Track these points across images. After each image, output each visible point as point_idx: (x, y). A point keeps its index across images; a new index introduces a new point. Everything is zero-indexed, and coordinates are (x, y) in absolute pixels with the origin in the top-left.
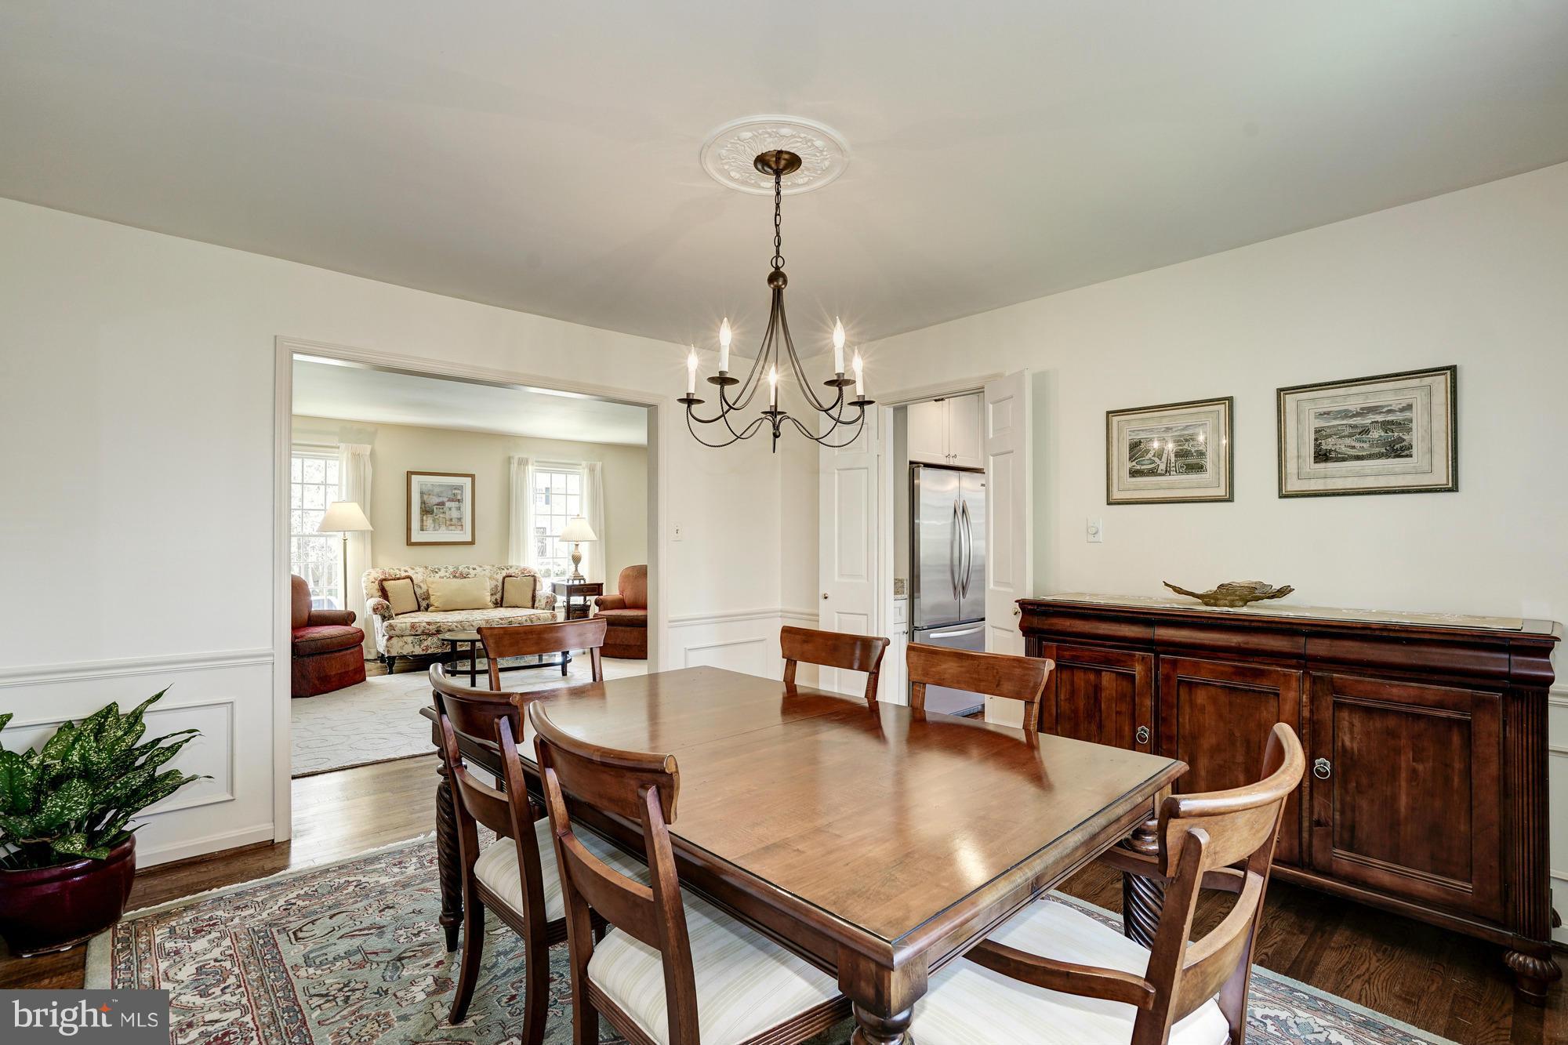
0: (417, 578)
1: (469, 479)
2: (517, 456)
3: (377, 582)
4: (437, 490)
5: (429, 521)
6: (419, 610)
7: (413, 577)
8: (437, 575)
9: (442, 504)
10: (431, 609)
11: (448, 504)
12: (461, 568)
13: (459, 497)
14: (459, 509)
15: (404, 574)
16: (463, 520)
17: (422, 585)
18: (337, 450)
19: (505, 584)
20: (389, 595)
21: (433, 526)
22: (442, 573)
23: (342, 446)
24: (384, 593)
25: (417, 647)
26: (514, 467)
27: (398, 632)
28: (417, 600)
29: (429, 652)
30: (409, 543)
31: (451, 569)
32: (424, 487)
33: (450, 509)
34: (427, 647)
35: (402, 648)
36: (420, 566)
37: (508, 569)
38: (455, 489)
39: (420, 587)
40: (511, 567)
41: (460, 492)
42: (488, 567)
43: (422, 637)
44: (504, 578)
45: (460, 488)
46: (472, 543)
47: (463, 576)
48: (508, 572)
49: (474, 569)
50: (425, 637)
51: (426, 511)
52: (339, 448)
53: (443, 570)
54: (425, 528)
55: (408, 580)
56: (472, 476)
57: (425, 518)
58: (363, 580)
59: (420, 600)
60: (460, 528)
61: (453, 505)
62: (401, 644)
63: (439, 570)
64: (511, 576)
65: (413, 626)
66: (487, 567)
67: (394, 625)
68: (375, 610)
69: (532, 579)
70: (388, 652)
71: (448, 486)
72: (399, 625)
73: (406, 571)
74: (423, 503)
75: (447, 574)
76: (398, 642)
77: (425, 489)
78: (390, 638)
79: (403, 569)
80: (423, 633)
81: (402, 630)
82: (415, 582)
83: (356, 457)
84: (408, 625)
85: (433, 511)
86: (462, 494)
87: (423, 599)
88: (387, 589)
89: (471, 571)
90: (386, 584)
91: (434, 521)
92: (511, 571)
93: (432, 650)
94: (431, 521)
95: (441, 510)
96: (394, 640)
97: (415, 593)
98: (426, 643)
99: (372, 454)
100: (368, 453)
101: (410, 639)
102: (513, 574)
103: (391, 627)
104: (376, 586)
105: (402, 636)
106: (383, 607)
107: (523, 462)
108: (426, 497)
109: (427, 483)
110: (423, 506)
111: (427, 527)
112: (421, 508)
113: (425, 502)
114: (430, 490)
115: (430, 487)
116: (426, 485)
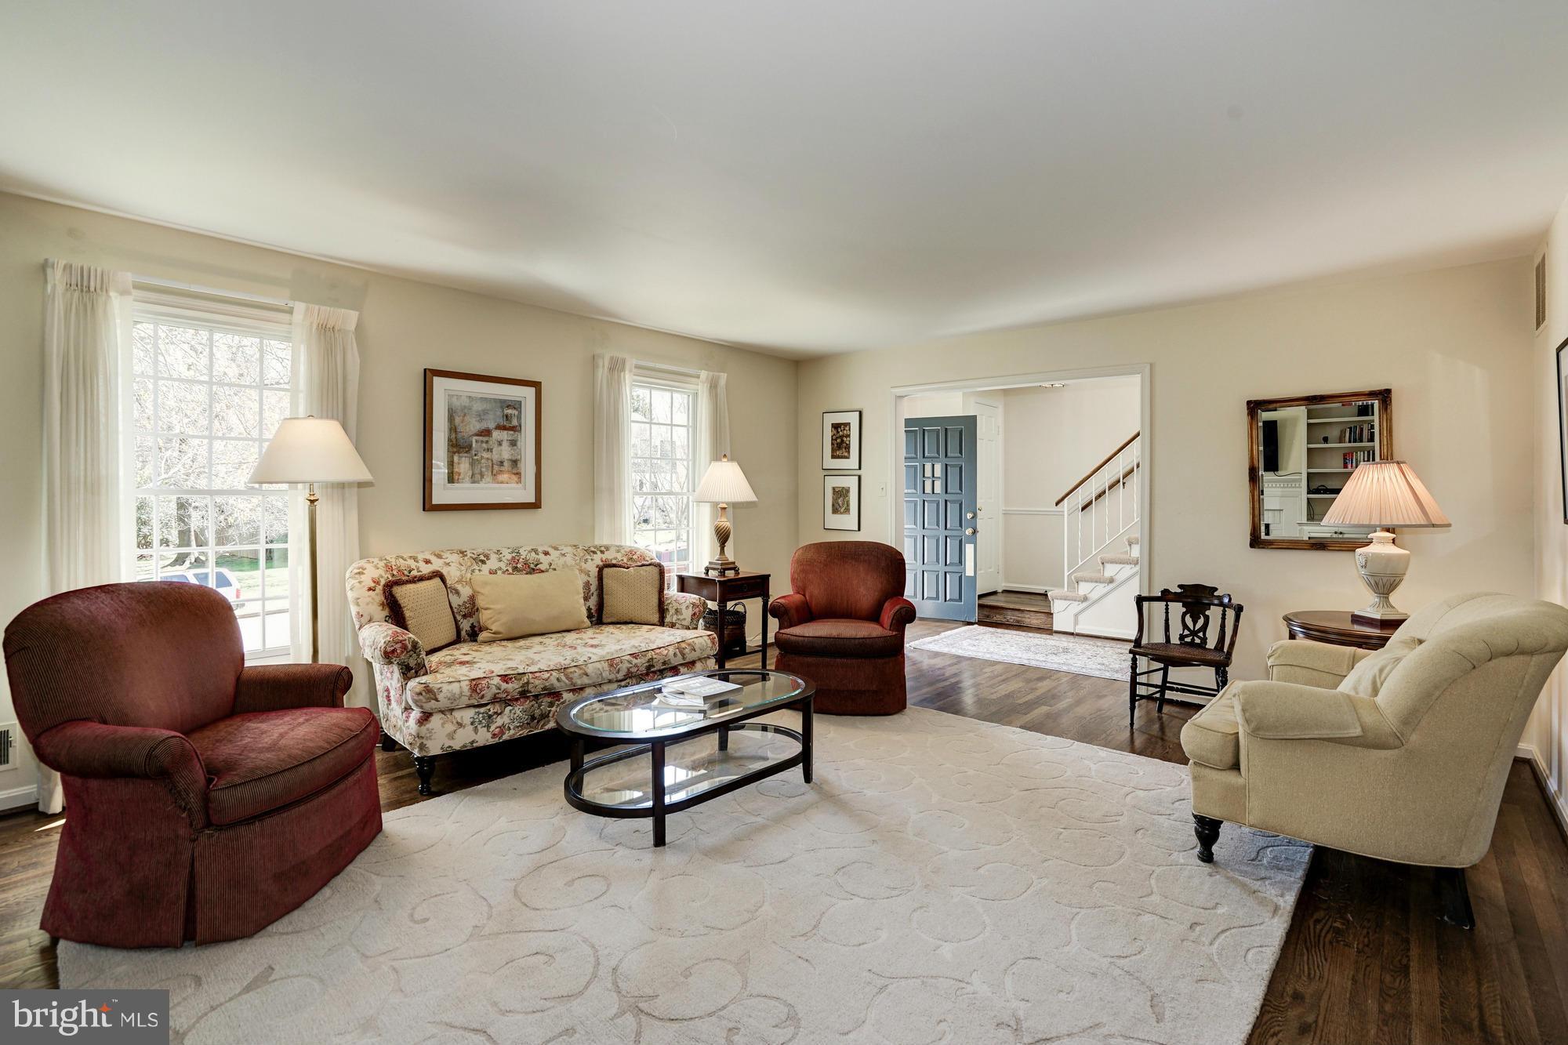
0: (452, 574)
1: (532, 390)
2: (607, 355)
3: (379, 589)
4: (478, 407)
5: (463, 466)
6: (458, 640)
7: (445, 573)
8: (485, 568)
9: (486, 433)
10: (484, 635)
11: (496, 434)
12: (523, 554)
13: (515, 422)
14: (513, 443)
15: (426, 570)
16: (521, 465)
17: (459, 587)
18: (285, 317)
19: (605, 581)
20: (407, 614)
21: (470, 473)
22: (493, 563)
23: (300, 307)
24: (396, 613)
25: (482, 731)
26: (602, 373)
27: (443, 702)
28: (455, 618)
29: (505, 737)
30: (428, 506)
31: (507, 555)
32: (454, 400)
33: (500, 443)
34: (503, 729)
35: (451, 736)
36: (452, 552)
37: (602, 552)
38: (508, 407)
39: (457, 592)
40: (607, 549)
41: (516, 413)
42: (568, 550)
43: (492, 709)
44: (601, 570)
45: (516, 405)
46: (536, 505)
47: (532, 569)
48: (604, 557)
49: (546, 553)
50: (497, 708)
51: (458, 446)
52: (290, 311)
53: (493, 557)
54: (456, 477)
55: (437, 580)
56: (536, 385)
57: (456, 458)
58: (348, 587)
59: (459, 618)
60: (515, 478)
61: (505, 435)
62: (450, 728)
63: (487, 557)
64: (614, 566)
65: (475, 685)
66: (566, 550)
67: (434, 686)
68: (388, 656)
69: (656, 570)
70: (422, 747)
71: (495, 400)
72: (445, 688)
73: (427, 562)
74: (453, 429)
75: (503, 565)
76: (443, 725)
77: (456, 403)
78: (426, 717)
79: (421, 557)
80: (495, 700)
81: (453, 698)
82: (449, 582)
83: (326, 334)
84: (465, 686)
85: (470, 447)
86: (519, 418)
87: (465, 616)
88: (402, 602)
89: (541, 557)
90: (399, 592)
91: (472, 464)
92: (609, 556)
93: (512, 732)
94: (467, 465)
95: (484, 445)
96: (436, 721)
97: (451, 607)
98: (499, 721)
99: (359, 327)
100: (352, 327)
101: (467, 715)
102: (614, 562)
103: (429, 692)
104: (378, 596)
105: (452, 710)
106: (404, 647)
107: (617, 367)
108: (457, 420)
109: (460, 394)
110: (453, 436)
111: (460, 477)
112: (450, 440)
113: (456, 429)
114: (465, 407)
115: (465, 402)
116: (459, 397)
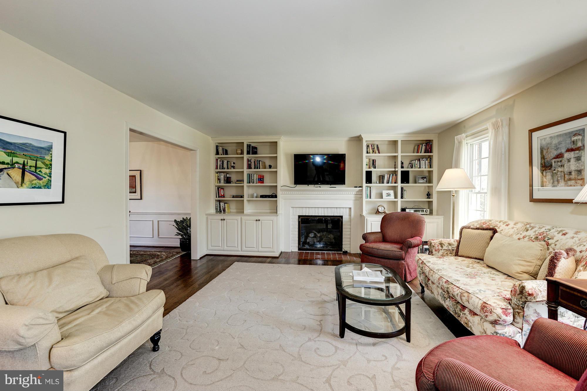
4: (555, 141)
5: (548, 177)
9: (561, 156)
11: (567, 154)
12: (552, 231)
14: (578, 158)
21: (552, 181)
30: (531, 200)
32: (543, 141)
33: (570, 159)
38: (575, 137)
41: (581, 137)
45: (581, 132)
49: (564, 234)
51: (545, 166)
54: (545, 184)
57: (545, 174)
60: (580, 182)
61: (573, 154)
71: (566, 134)
74: (543, 158)
77: (544, 143)
85: (551, 166)
86: (583, 140)
90: (463, 231)
91: (553, 175)
94: (550, 177)
95: (559, 164)
108: (545, 152)
109: (545, 137)
110: (543, 161)
111: (547, 184)
112: (541, 164)
113: (544, 157)
114: (548, 144)
115: (548, 140)
116: (545, 139)
